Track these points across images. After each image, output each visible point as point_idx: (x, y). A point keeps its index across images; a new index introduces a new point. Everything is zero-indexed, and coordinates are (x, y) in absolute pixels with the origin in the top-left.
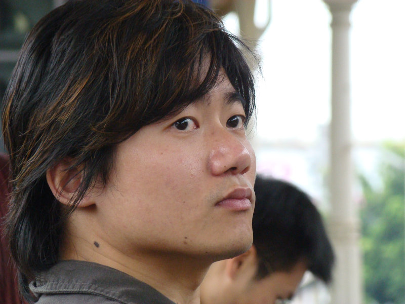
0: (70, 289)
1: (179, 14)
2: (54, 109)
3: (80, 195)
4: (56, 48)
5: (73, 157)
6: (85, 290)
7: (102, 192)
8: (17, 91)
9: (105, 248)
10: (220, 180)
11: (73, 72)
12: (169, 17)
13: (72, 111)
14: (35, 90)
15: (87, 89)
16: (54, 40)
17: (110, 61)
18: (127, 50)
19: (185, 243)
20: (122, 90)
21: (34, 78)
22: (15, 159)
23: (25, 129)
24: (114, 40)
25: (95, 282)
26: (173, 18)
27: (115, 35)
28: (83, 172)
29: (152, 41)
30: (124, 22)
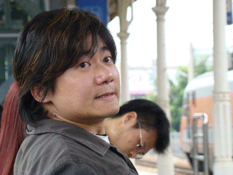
1: (76, 19)
7: (53, 96)
18: (55, 38)
24: (49, 34)
26: (73, 21)
27: (49, 32)
28: (44, 89)
29: (64, 33)
30: (53, 26)
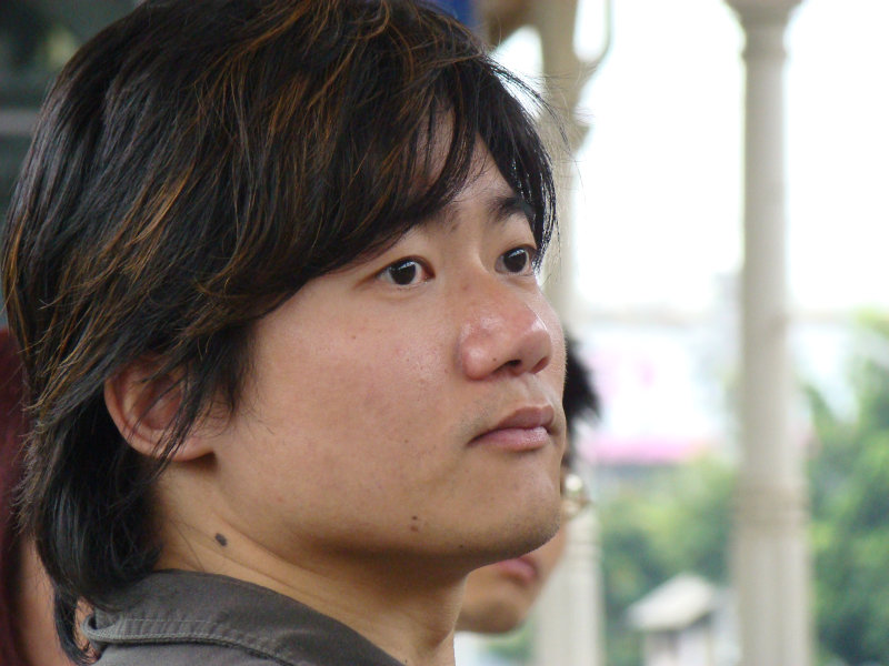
0: (169, 634)
1: (381, 29)
2: (115, 249)
3: (178, 435)
4: (113, 113)
5: (160, 352)
6: (202, 635)
7: (228, 426)
8: (32, 212)
9: (239, 545)
10: (484, 389)
11: (152, 165)
12: (358, 37)
13: (153, 251)
14: (71, 207)
15: (184, 202)
16: (110, 95)
17: (231, 140)
18: (270, 112)
19: (414, 529)
20: (261, 202)
21: (68, 180)
22: (34, 358)
23: (53, 293)
24: (240, 93)
25: (223, 618)
26: (368, 37)
27: (241, 83)
28: (182, 385)
29: (324, 91)
30: (261, 51)
